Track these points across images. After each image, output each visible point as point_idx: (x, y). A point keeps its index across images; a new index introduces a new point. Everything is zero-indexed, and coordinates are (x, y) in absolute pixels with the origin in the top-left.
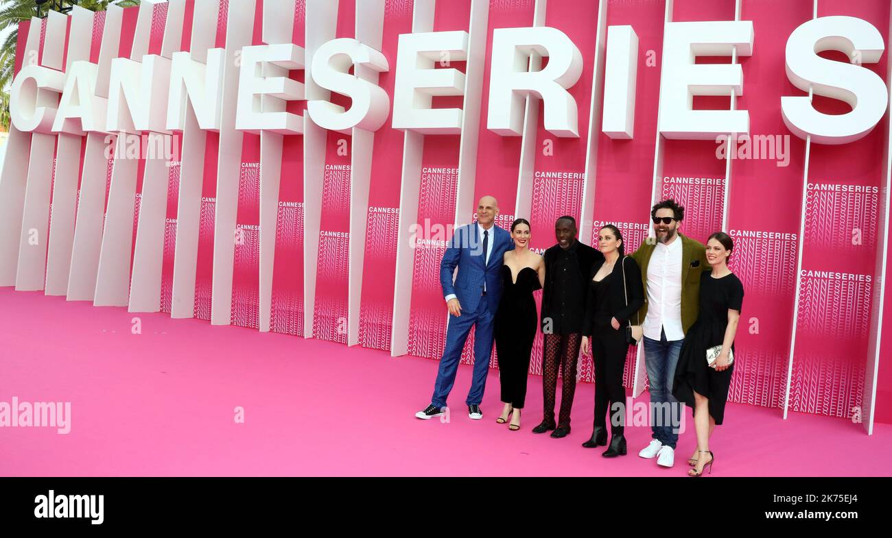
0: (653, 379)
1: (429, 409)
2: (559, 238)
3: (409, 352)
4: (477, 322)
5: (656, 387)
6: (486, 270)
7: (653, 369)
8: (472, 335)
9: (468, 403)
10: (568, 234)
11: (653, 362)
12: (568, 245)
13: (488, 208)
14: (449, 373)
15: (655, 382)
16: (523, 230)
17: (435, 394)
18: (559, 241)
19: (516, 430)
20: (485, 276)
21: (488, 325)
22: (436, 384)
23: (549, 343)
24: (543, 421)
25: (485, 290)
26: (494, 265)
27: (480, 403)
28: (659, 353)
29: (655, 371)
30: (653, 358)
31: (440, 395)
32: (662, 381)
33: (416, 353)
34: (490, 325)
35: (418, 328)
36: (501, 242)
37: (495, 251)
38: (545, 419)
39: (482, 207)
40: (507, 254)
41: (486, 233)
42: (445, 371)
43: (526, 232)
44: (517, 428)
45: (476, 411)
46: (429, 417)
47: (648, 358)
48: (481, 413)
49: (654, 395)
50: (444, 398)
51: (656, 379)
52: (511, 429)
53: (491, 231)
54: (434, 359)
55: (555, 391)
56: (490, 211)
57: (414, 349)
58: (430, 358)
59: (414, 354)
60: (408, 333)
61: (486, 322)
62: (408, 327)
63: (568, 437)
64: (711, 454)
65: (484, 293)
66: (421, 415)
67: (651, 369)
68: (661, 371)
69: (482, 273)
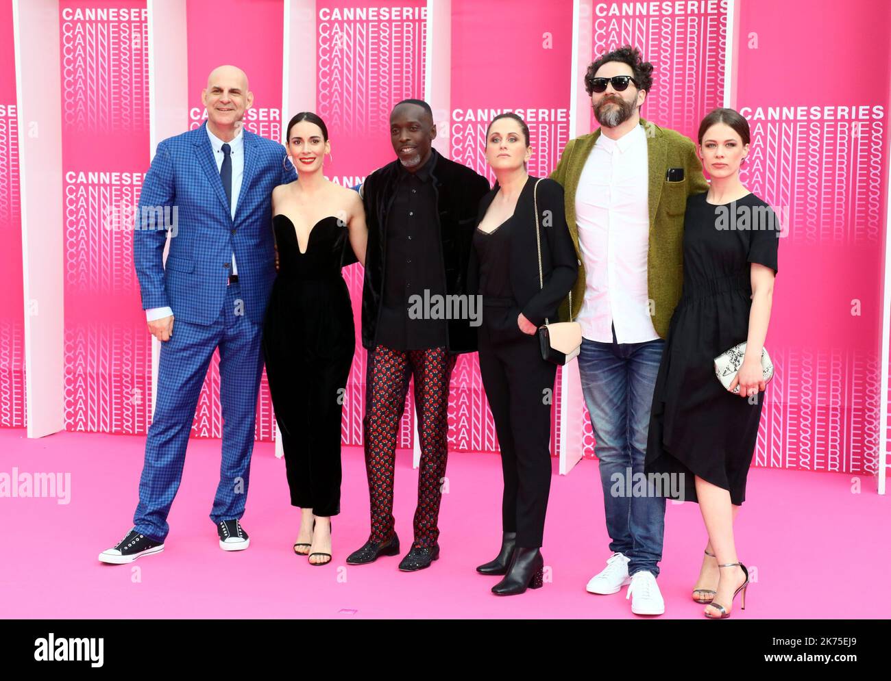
0: (604, 425)
1: (128, 540)
2: (398, 146)
3: (69, 425)
4: (223, 343)
5: (611, 444)
6: (233, 228)
7: (604, 405)
8: (214, 372)
9: (216, 518)
10: (418, 135)
11: (602, 392)
12: (417, 160)
13: (233, 91)
14: (167, 459)
15: (607, 433)
16: (306, 137)
17: (141, 507)
18: (399, 151)
19: (324, 563)
20: (231, 242)
21: (248, 348)
22: (143, 485)
23: (379, 371)
24: (371, 537)
25: (235, 272)
26: (248, 217)
27: (241, 514)
28: (613, 371)
29: (607, 409)
30: (602, 382)
31: (151, 508)
32: (624, 430)
33: (85, 424)
34: (253, 348)
35: (85, 369)
36: (262, 164)
37: (251, 185)
38: (373, 533)
39: (219, 90)
40: (280, 191)
41: (226, 150)
42: (159, 456)
43: (314, 140)
44: (326, 558)
45: (234, 534)
46: (129, 558)
47: (592, 385)
48: (245, 536)
49: (608, 460)
50: (162, 514)
51: (608, 427)
52: (315, 564)
53: (236, 145)
54: (128, 433)
55: (392, 472)
56: (237, 99)
57: (80, 416)
58: (117, 433)
59: (81, 427)
60: (63, 382)
61: (242, 341)
62: (62, 371)
63: (435, 565)
64: (744, 568)
65: (234, 279)
66: (113, 556)
67: (598, 406)
68: (618, 408)
69: (226, 236)
